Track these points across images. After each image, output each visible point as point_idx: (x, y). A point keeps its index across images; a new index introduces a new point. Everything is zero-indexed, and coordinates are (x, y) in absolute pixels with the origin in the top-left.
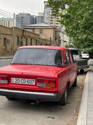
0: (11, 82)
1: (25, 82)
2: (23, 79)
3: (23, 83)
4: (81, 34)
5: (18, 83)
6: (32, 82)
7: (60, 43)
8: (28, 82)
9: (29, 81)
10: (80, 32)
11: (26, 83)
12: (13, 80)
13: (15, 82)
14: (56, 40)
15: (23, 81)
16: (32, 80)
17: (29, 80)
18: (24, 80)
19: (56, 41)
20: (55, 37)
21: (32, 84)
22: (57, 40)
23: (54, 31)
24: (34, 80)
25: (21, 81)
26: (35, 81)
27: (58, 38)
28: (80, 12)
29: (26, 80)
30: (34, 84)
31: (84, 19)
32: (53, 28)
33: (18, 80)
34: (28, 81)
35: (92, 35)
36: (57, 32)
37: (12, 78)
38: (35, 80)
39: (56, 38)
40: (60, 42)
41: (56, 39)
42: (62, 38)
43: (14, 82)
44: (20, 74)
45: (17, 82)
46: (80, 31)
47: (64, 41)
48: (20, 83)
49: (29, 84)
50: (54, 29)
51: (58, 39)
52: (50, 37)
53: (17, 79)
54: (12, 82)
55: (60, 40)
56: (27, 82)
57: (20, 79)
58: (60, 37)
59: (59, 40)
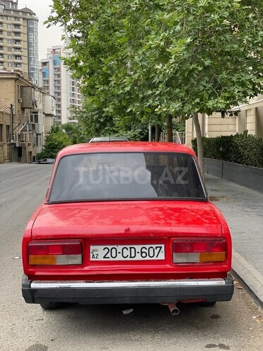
0: (91, 259)
1: (133, 255)
2: (128, 247)
3: (128, 259)
4: (159, 99)
5: (111, 259)
6: (156, 251)
7: (37, 121)
8: (144, 255)
9: (147, 251)
10: (160, 95)
11: (138, 258)
12: (97, 251)
13: (104, 257)
14: (23, 113)
15: (126, 253)
16: (154, 246)
17: (148, 246)
18: (130, 248)
19: (25, 115)
20: (22, 104)
21: (154, 258)
22: (27, 111)
23: (17, 87)
24: (161, 247)
25: (122, 253)
26: (163, 249)
27: (31, 106)
28: (155, 40)
29: (138, 248)
30: (162, 257)
31: (172, 61)
32: (14, 77)
33: (114, 250)
34: (144, 250)
35: (193, 103)
36: (25, 89)
37: (92, 248)
38: (163, 246)
39: (25, 106)
40: (36, 117)
41: (23, 109)
42: (40, 106)
43: (101, 258)
44: (121, 234)
45: (109, 255)
46: (158, 92)
47: (47, 115)
48: (119, 258)
49: (148, 258)
50: (16, 80)
51: (28, 108)
52: (12, 105)
53: (110, 247)
54: (93, 259)
55: (34, 113)
56: (142, 253)
57: (120, 248)
58: (34, 103)
59: (33, 111)
